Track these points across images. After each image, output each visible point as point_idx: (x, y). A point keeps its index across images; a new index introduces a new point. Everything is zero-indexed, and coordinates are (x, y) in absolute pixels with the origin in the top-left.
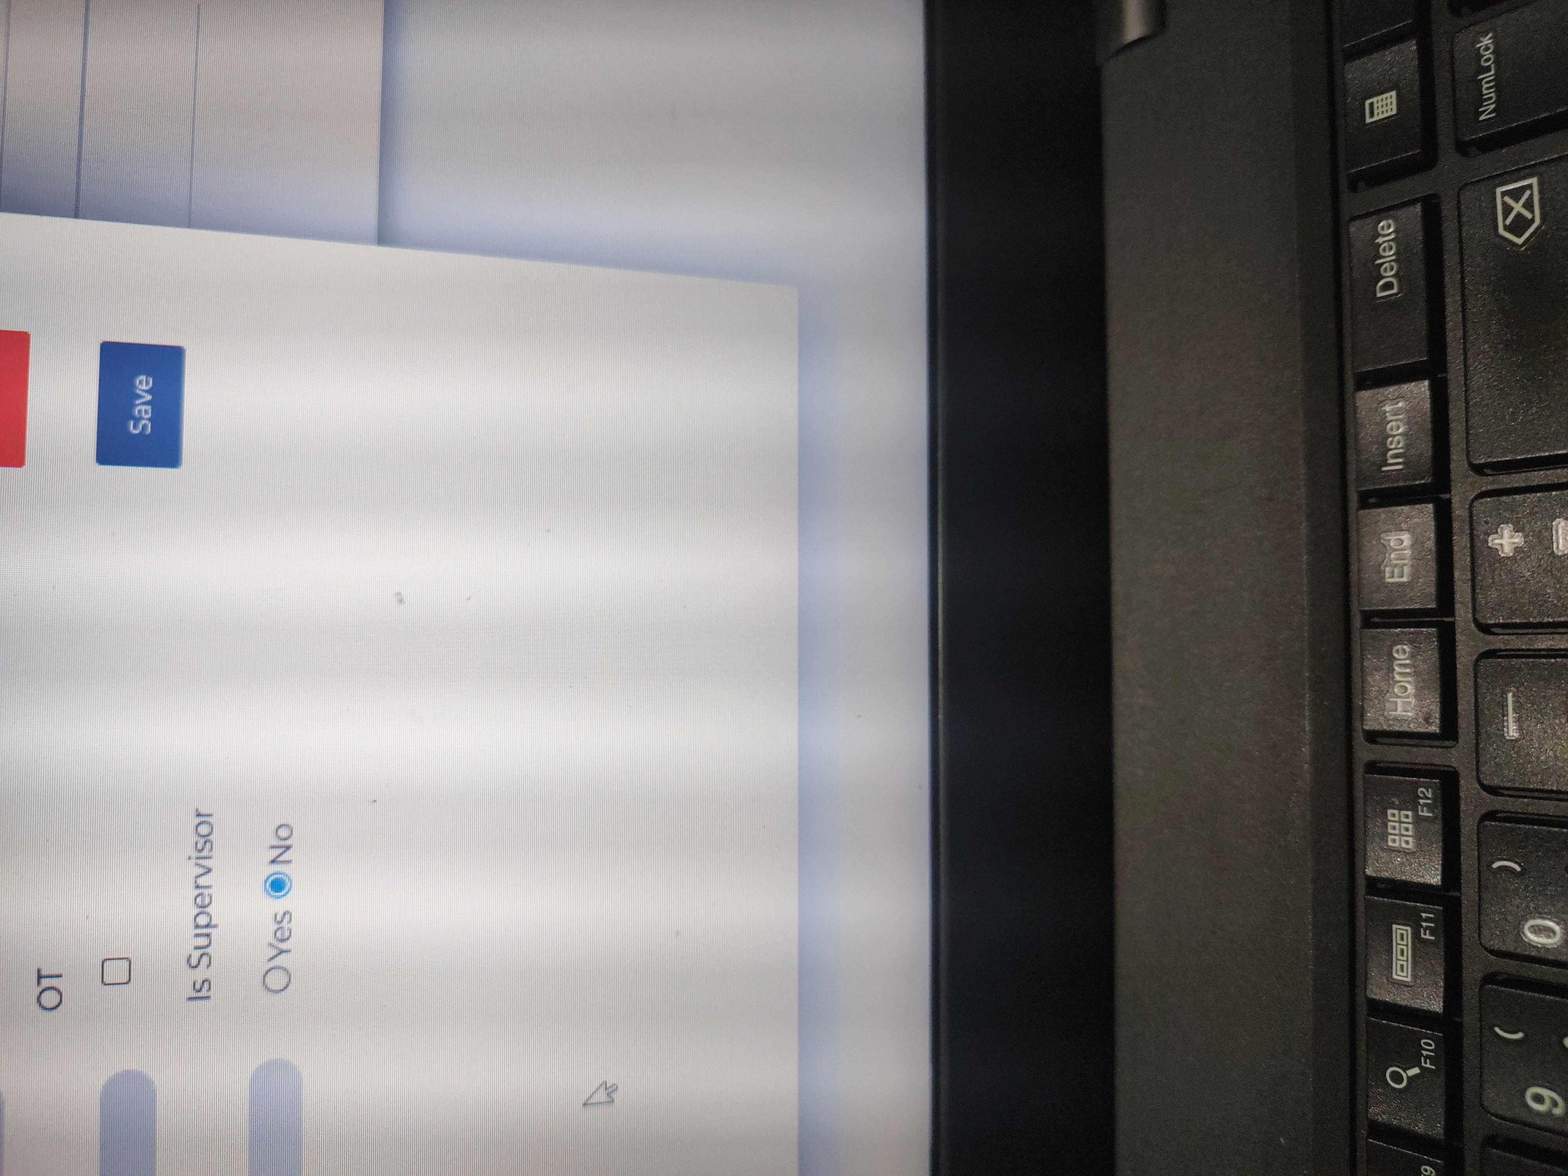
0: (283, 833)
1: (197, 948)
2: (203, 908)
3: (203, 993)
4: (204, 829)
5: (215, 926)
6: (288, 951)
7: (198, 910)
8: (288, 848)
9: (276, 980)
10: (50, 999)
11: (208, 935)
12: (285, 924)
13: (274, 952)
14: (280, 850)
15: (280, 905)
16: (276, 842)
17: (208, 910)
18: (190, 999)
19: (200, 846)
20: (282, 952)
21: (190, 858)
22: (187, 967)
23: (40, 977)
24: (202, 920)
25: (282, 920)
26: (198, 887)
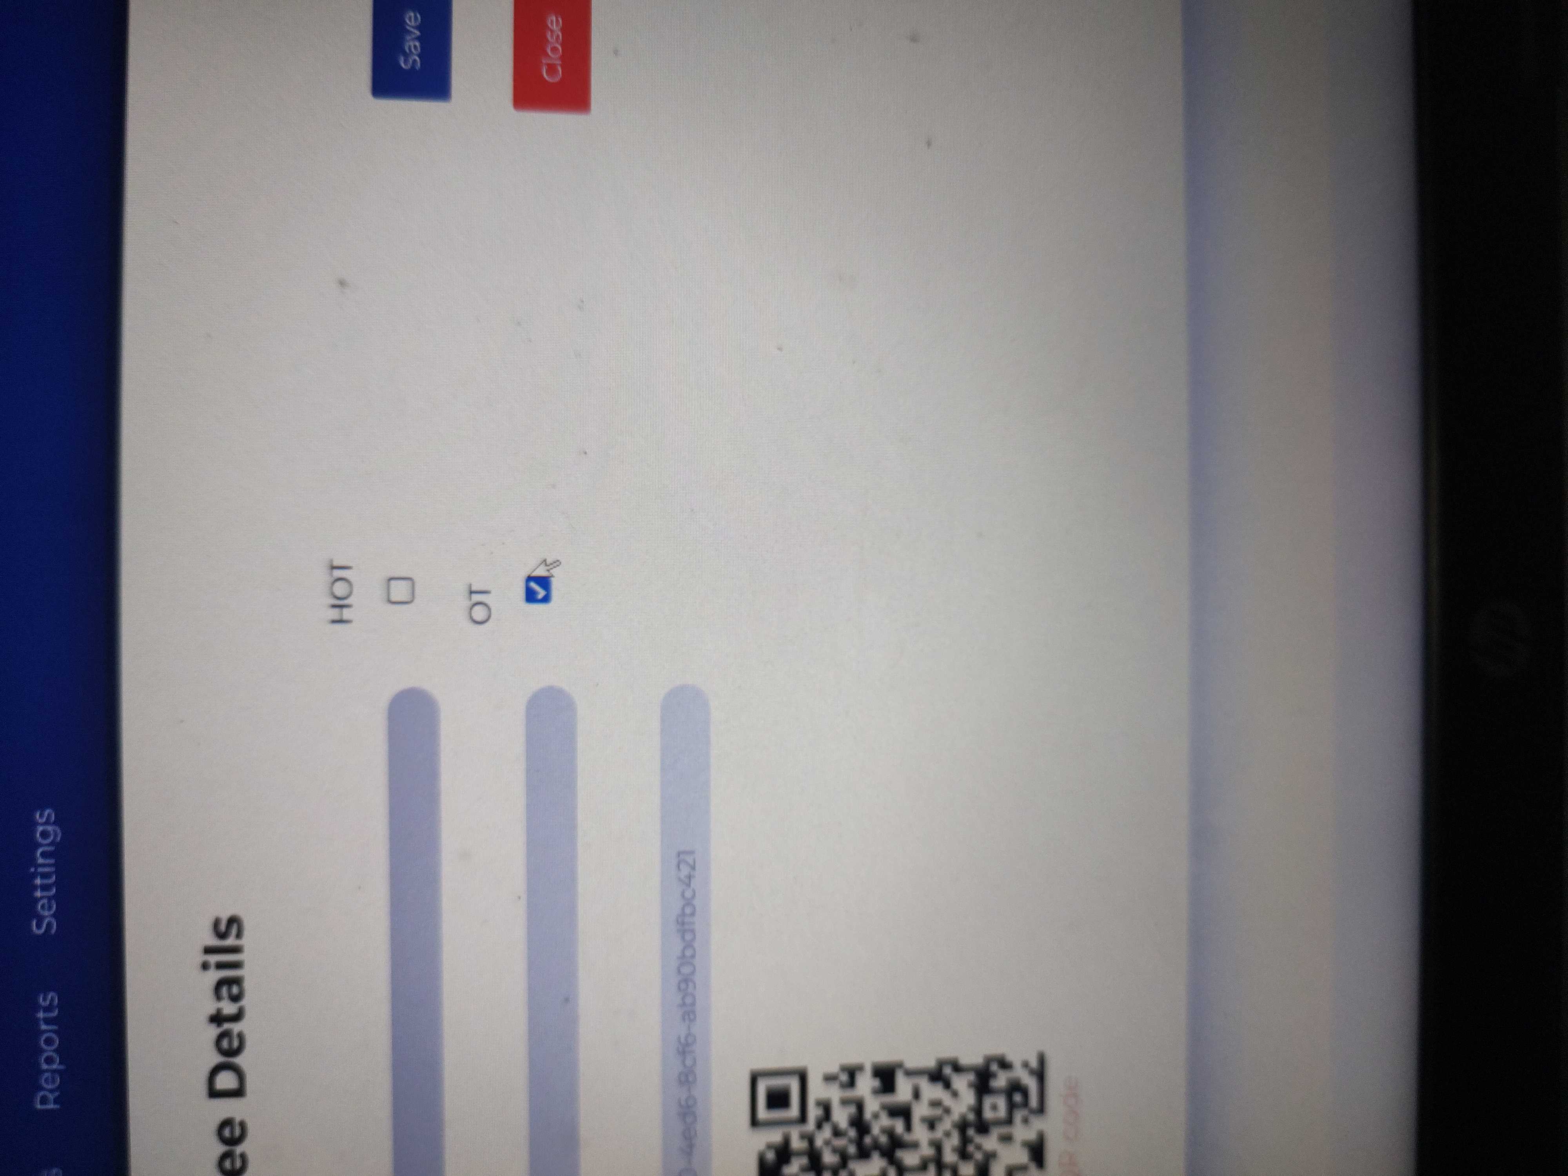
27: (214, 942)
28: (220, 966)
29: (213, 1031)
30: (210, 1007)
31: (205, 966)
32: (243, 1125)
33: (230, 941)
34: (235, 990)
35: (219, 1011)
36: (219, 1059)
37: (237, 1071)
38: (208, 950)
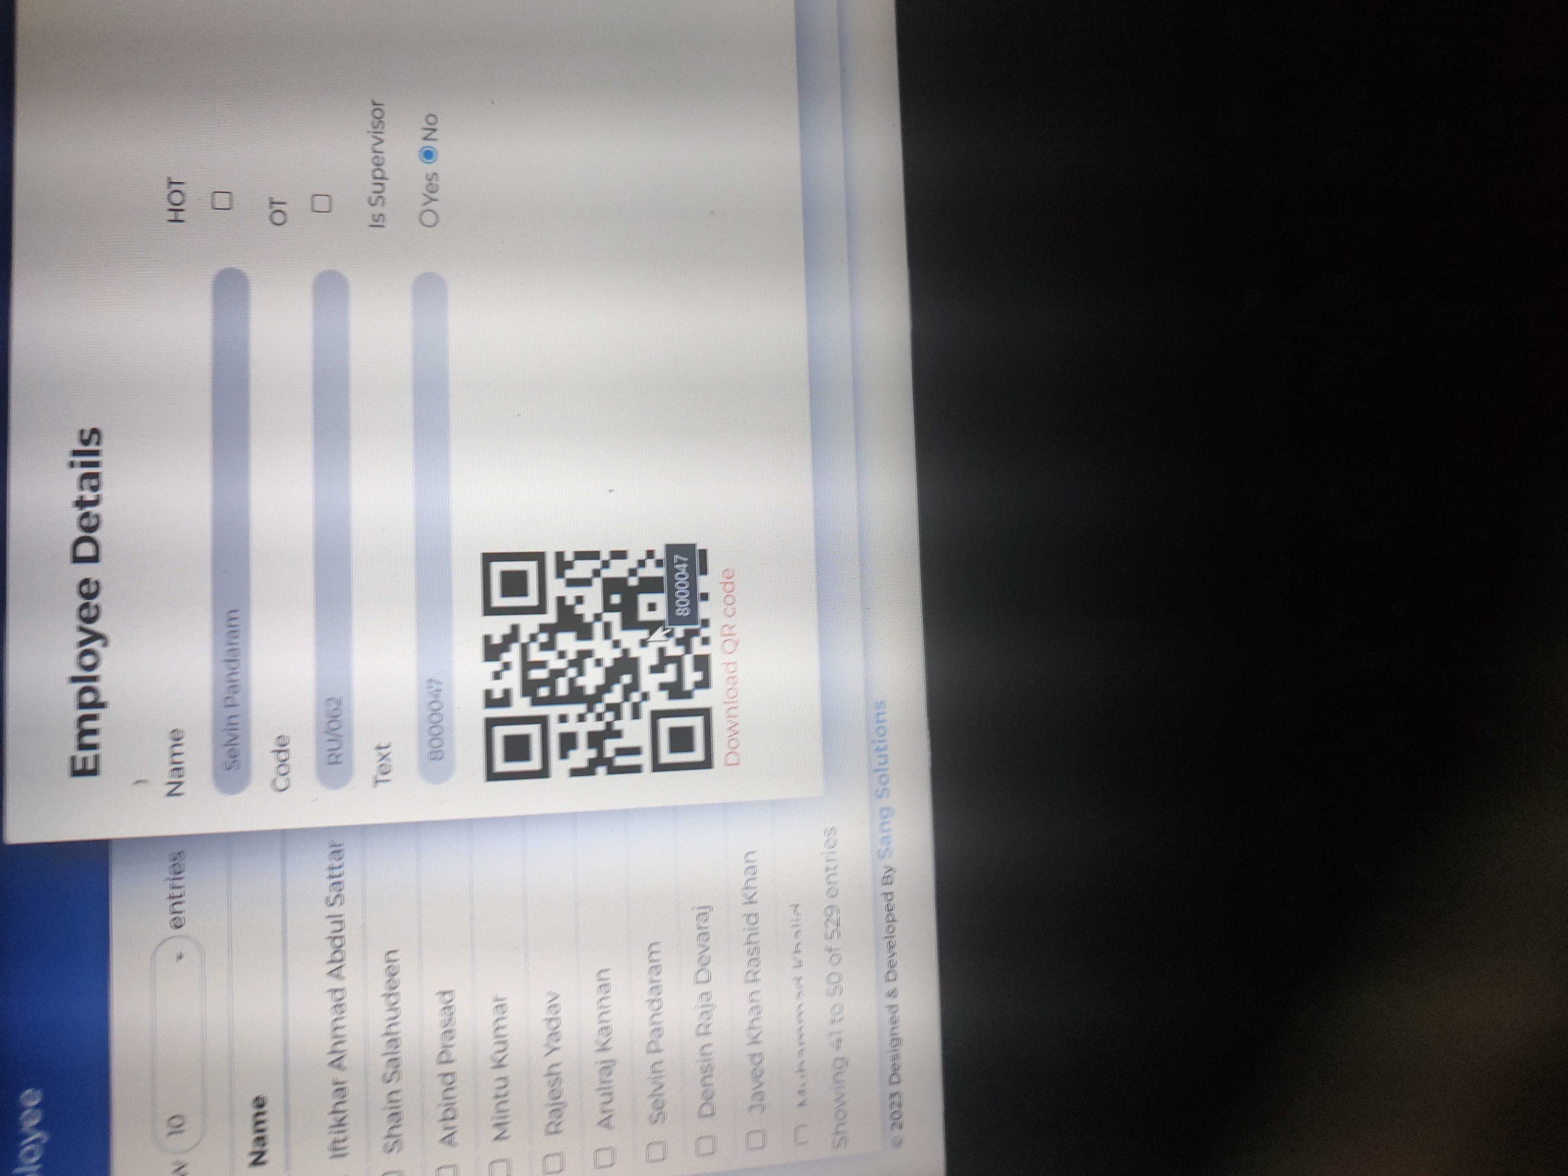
0: (431, 119)
1: (375, 192)
2: (378, 166)
3: (379, 223)
4: (378, 114)
5: (386, 179)
6: (436, 200)
7: (375, 167)
8: (434, 130)
9: (429, 218)
10: (278, 218)
11: (381, 184)
12: (433, 182)
13: (426, 199)
14: (428, 132)
15: (430, 168)
16: (426, 126)
17: (382, 167)
18: (372, 226)
19: (376, 124)
20: (433, 200)
21: (369, 132)
22: (368, 205)
23: (272, 203)
24: (378, 174)
25: (432, 178)
26: (375, 152)
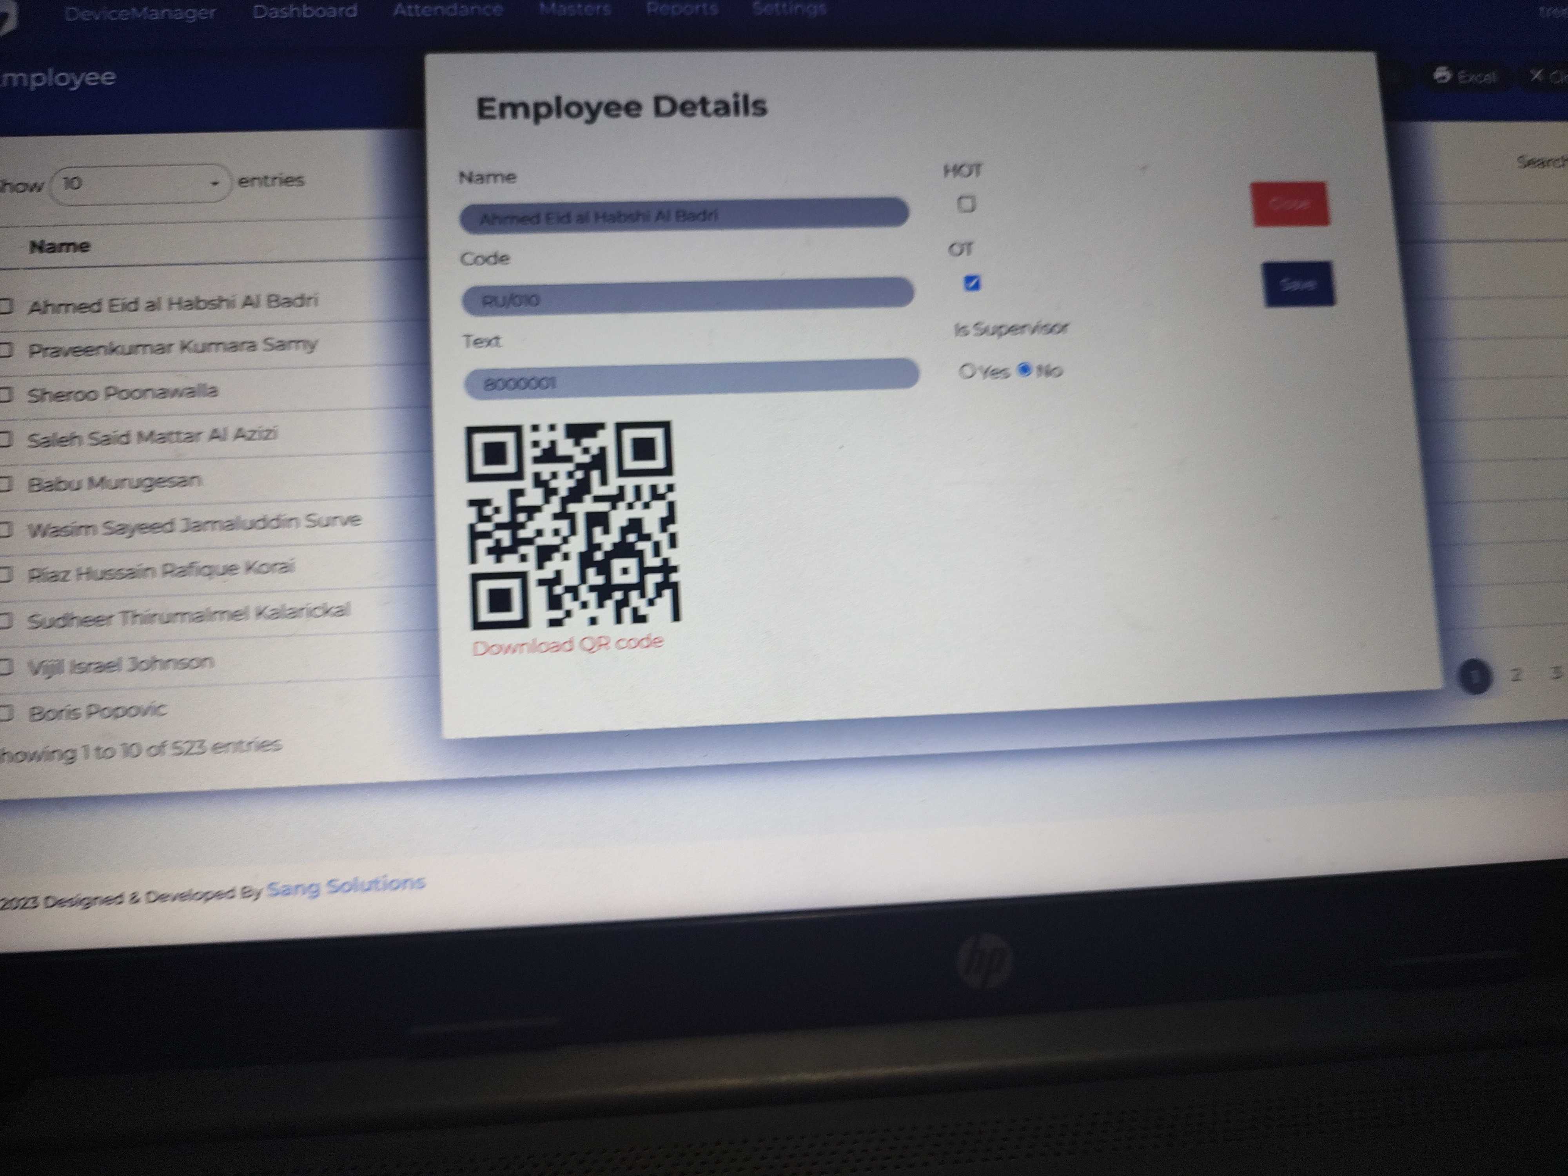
27: (751, 100)
28: (736, 104)
29: (696, 98)
30: (712, 97)
31: (736, 95)
32: (638, 115)
33: (751, 110)
34: (722, 112)
35: (708, 103)
36: (679, 100)
37: (672, 112)
38: (746, 97)
